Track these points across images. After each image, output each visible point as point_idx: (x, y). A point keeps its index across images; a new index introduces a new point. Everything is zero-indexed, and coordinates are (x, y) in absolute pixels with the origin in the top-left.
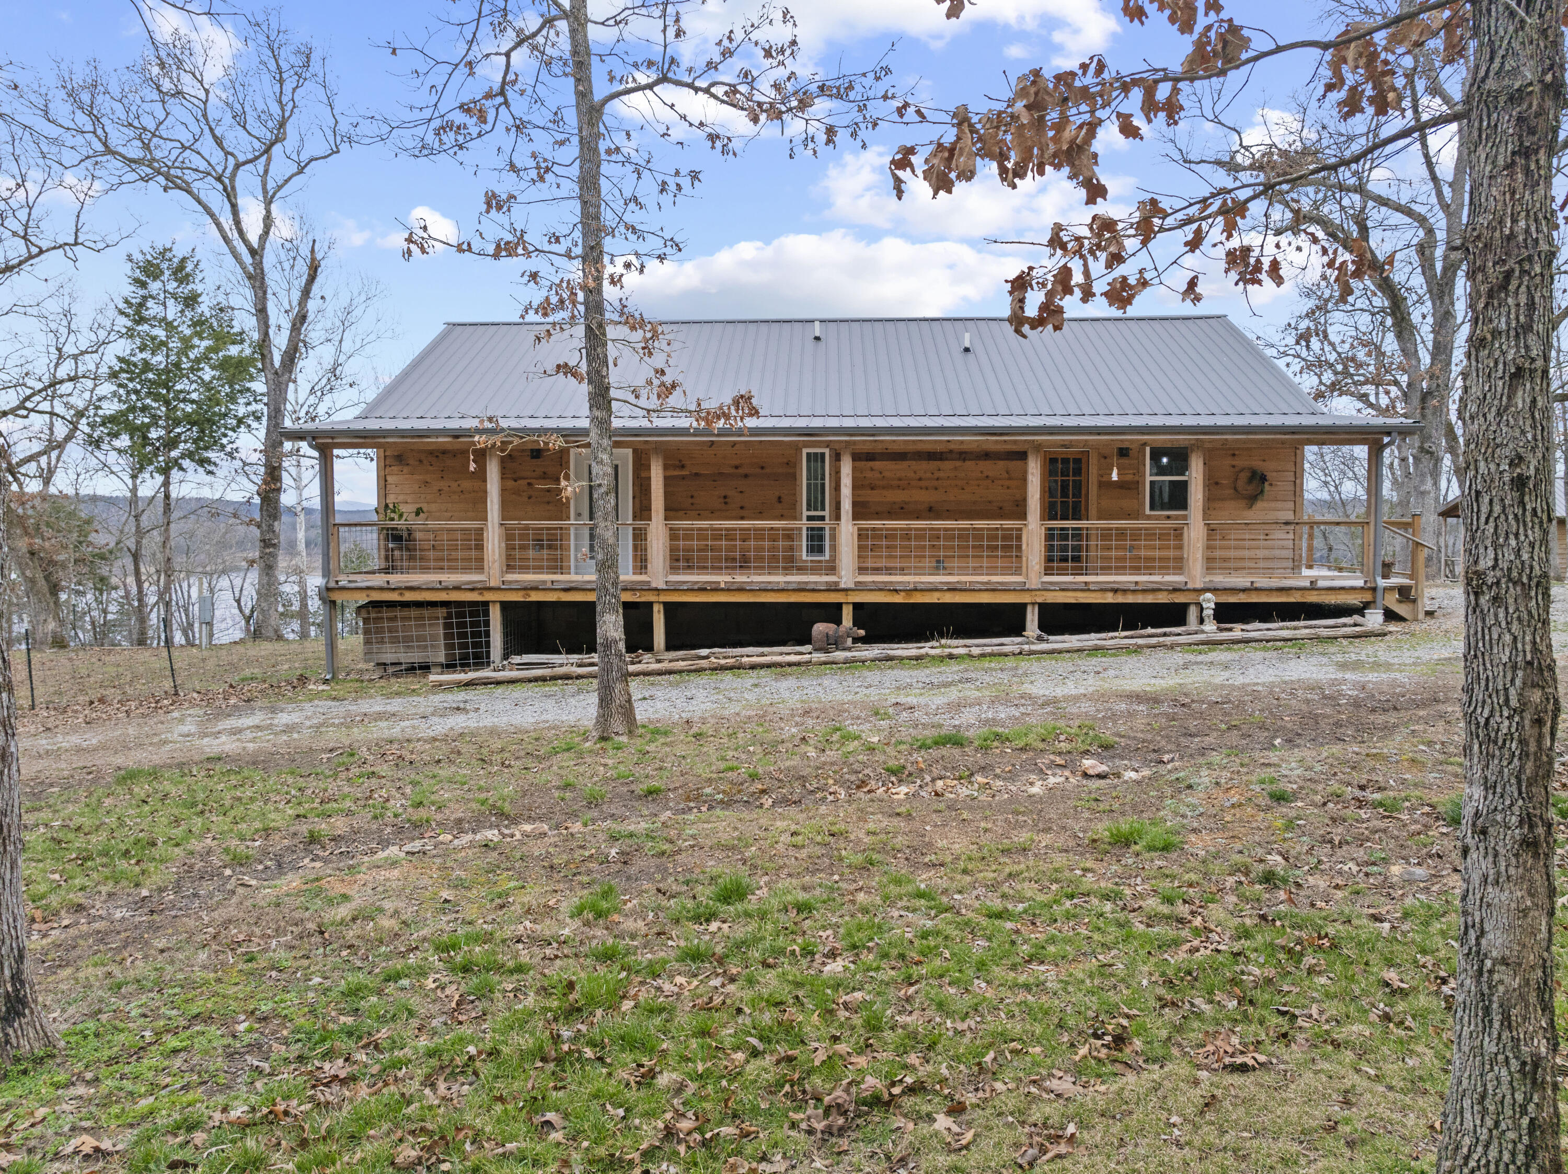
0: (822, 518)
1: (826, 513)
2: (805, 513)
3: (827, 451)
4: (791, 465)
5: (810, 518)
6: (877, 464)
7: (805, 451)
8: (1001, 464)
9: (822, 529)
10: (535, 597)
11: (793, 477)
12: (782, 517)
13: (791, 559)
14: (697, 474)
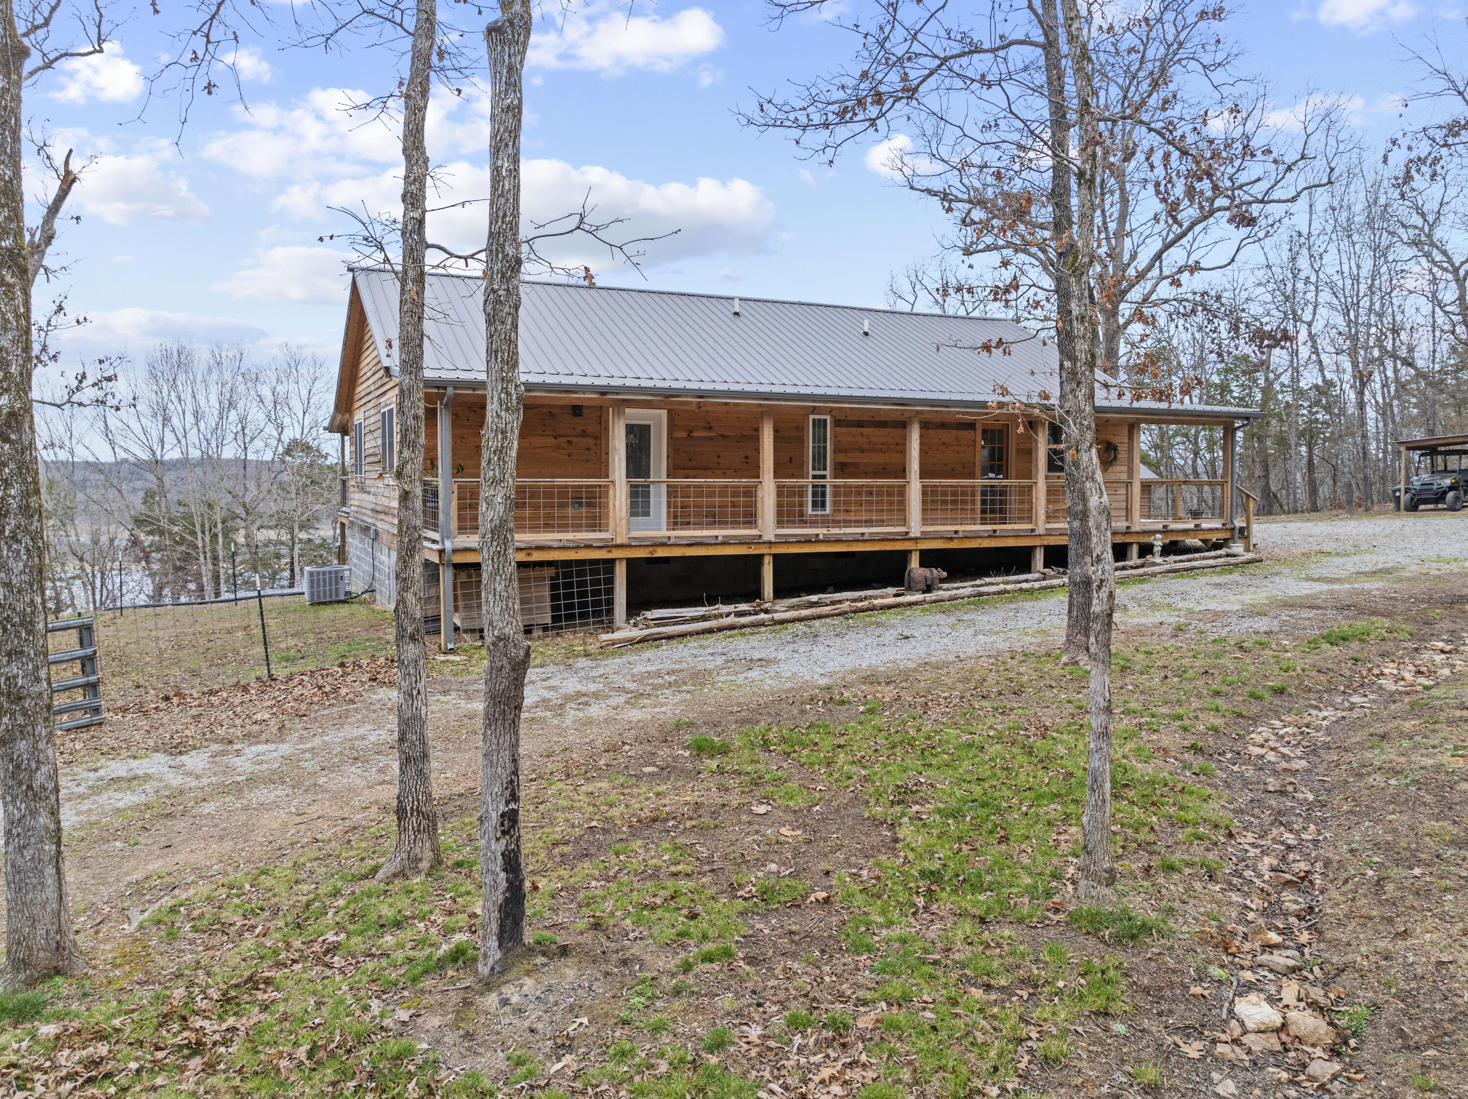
0: (824, 477)
1: (827, 473)
2: (812, 473)
3: (828, 418)
4: (801, 429)
5: (814, 477)
6: (865, 430)
7: (811, 417)
8: (953, 432)
9: (824, 486)
10: (661, 553)
11: (801, 441)
12: (792, 476)
13: (801, 514)
14: (723, 436)
